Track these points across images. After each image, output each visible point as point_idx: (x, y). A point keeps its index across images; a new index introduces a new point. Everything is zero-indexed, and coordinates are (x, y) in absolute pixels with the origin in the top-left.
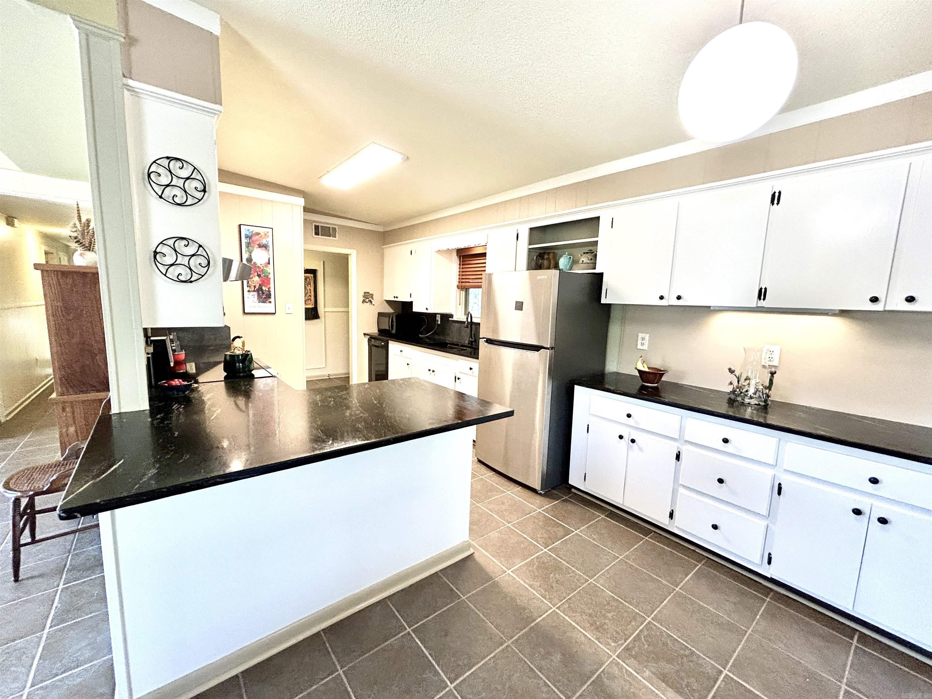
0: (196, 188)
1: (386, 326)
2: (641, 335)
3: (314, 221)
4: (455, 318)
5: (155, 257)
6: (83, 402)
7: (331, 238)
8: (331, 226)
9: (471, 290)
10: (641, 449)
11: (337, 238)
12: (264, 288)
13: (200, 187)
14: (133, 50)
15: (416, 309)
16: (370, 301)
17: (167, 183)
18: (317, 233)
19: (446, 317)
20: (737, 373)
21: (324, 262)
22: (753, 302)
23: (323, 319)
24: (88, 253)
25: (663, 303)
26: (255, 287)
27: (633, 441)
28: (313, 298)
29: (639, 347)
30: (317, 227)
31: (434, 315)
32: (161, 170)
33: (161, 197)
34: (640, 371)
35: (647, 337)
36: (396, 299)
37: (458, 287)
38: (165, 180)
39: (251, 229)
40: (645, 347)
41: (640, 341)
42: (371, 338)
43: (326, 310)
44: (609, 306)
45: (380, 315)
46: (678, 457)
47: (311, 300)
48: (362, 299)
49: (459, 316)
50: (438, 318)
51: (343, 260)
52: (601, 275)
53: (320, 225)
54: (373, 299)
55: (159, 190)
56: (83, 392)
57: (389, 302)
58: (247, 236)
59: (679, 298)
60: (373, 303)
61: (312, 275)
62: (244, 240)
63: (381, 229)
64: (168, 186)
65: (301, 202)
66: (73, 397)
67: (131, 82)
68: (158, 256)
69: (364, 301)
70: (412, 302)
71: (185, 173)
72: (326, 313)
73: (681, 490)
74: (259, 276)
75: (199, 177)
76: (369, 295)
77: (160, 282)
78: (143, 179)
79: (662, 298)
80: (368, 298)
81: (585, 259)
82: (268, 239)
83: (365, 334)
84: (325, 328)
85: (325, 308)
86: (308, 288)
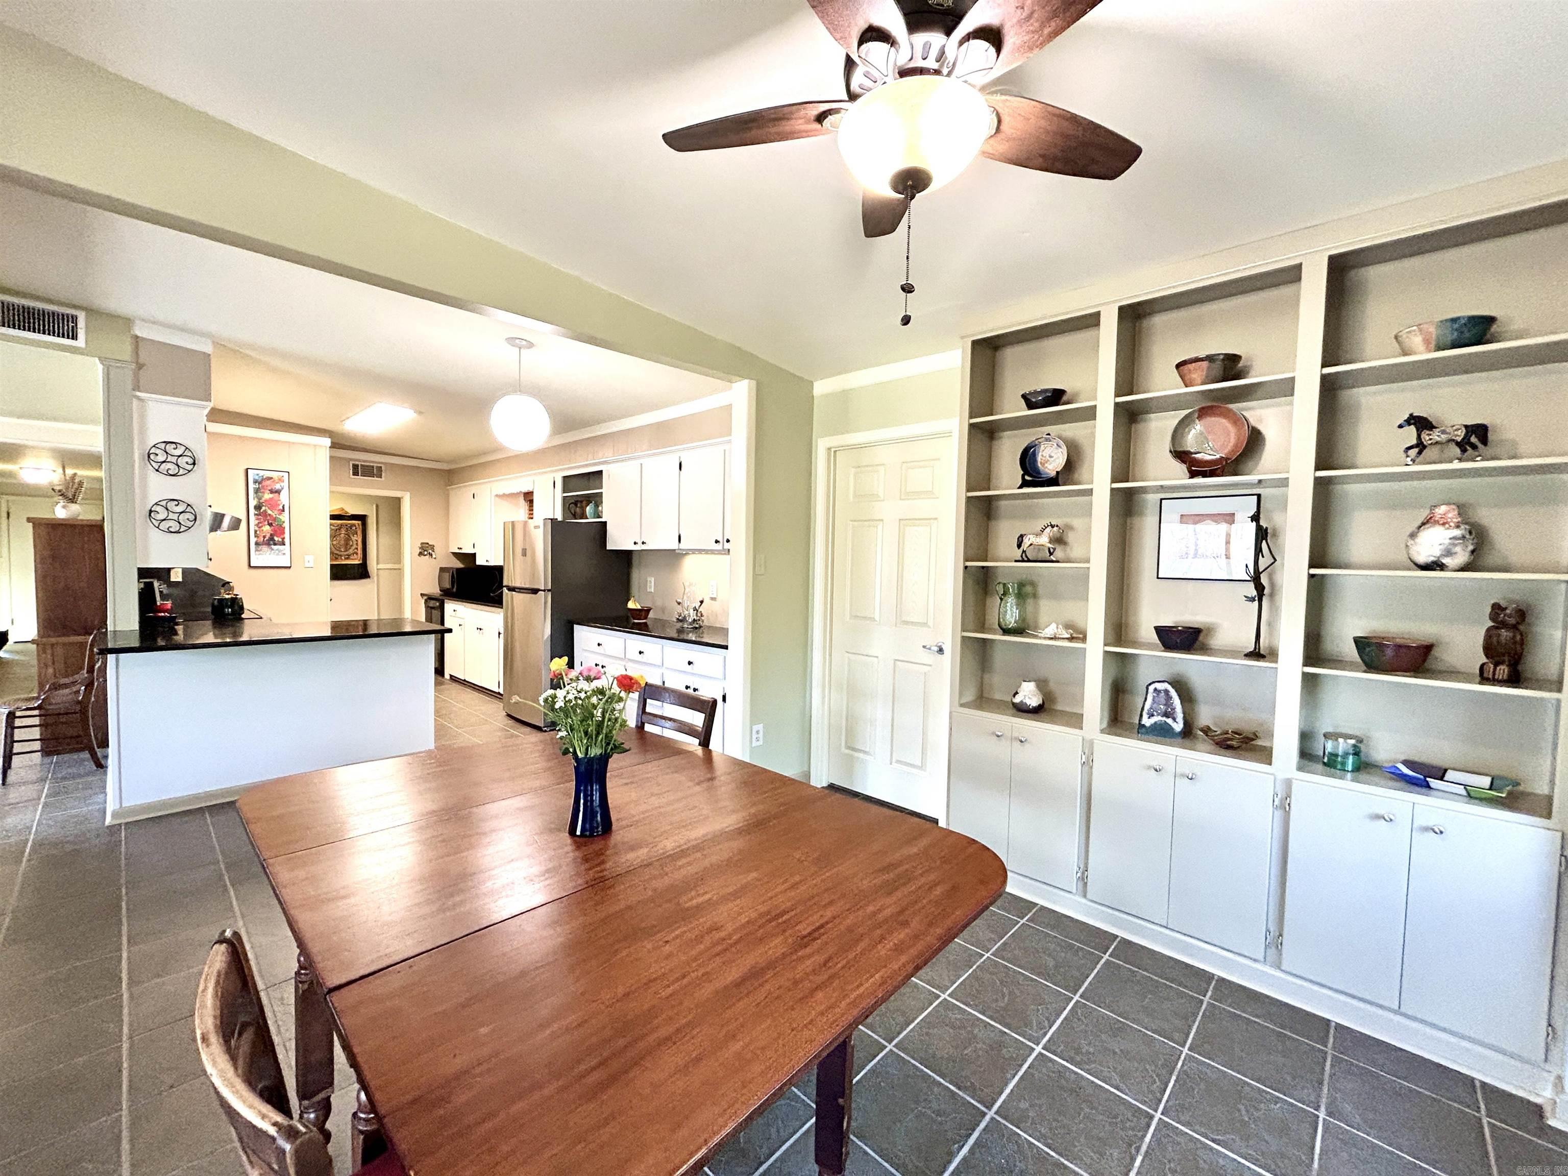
0: (187, 463)
1: (447, 585)
2: (649, 579)
3: (351, 460)
5: (150, 515)
6: (64, 644)
7: (375, 478)
8: (375, 465)
11: (383, 479)
12: (276, 539)
13: (190, 461)
14: (141, 372)
15: (478, 561)
16: (430, 553)
17: (163, 460)
18: (356, 473)
20: (682, 604)
21: (377, 506)
22: (677, 545)
23: (375, 579)
24: (70, 505)
26: (264, 537)
28: (360, 551)
29: (649, 589)
30: (355, 467)
32: (158, 451)
33: (157, 470)
34: (631, 610)
35: (654, 579)
36: (460, 551)
38: (161, 458)
39: (261, 473)
40: (652, 590)
41: (649, 584)
42: (429, 598)
43: (380, 566)
45: (442, 570)
47: (357, 554)
48: (418, 551)
51: (396, 503)
52: (605, 523)
53: (359, 463)
54: (433, 551)
55: (156, 466)
56: (64, 635)
57: (454, 555)
58: (255, 482)
59: (644, 543)
60: (434, 556)
61: (360, 522)
62: (252, 486)
63: (445, 467)
64: (164, 462)
65: (327, 442)
66: (53, 640)
67: (138, 394)
68: (152, 514)
69: (420, 554)
70: (475, 554)
71: (179, 452)
72: (381, 572)
74: (270, 525)
75: (190, 454)
77: (154, 534)
78: (144, 459)
79: (635, 543)
80: (426, 550)
82: (282, 484)
83: (422, 595)
84: (378, 590)
85: (378, 563)
86: (354, 538)
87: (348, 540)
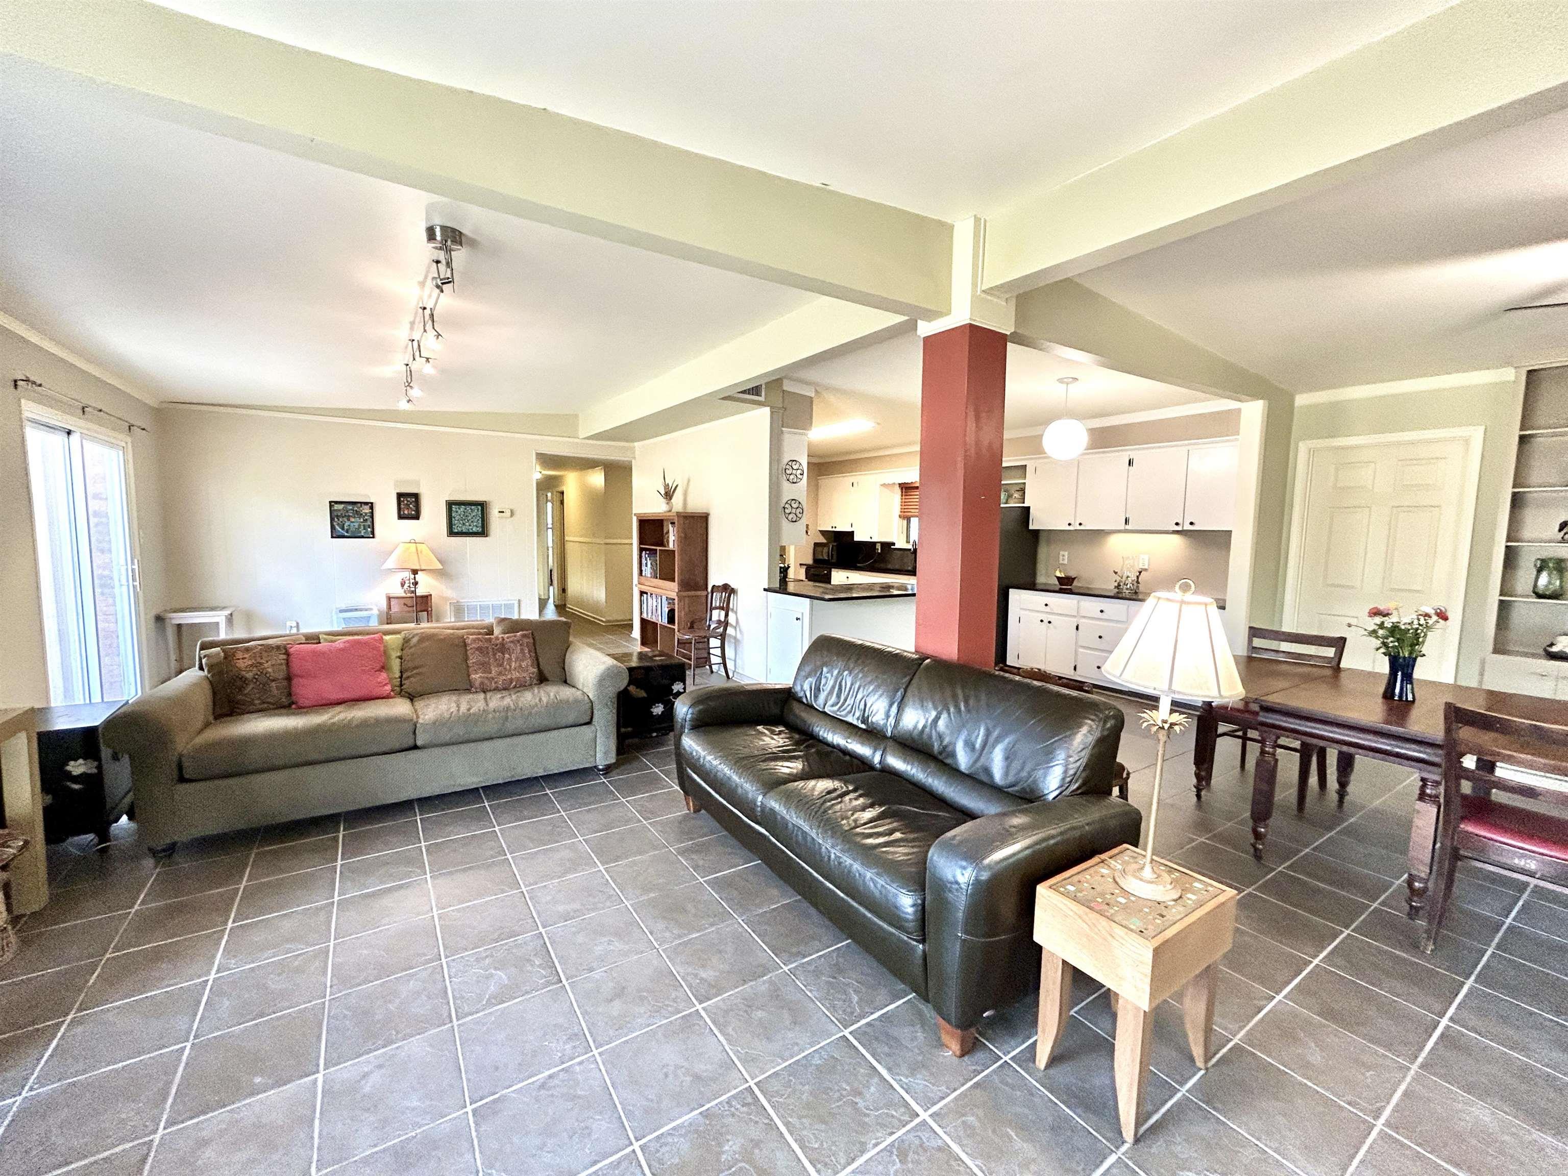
2: (1062, 553)
4: (897, 546)
9: (912, 519)
10: (1055, 628)
14: (785, 414)
15: (857, 538)
19: (887, 546)
20: (1119, 573)
22: (1122, 526)
25: (1071, 528)
27: (1050, 622)
29: (1061, 562)
31: (874, 543)
34: (1058, 578)
35: (1066, 554)
36: (834, 529)
37: (900, 517)
40: (1066, 562)
41: (1061, 557)
44: (1037, 532)
46: (1077, 628)
49: (901, 544)
50: (879, 547)
52: (1029, 508)
57: (824, 533)
59: (1080, 524)
63: (817, 461)
66: (684, 594)
68: (784, 510)
70: (853, 532)
71: (796, 467)
73: (1081, 650)
75: (801, 467)
76: (810, 529)
77: (785, 523)
79: (1070, 524)
80: (809, 531)
81: (1016, 495)
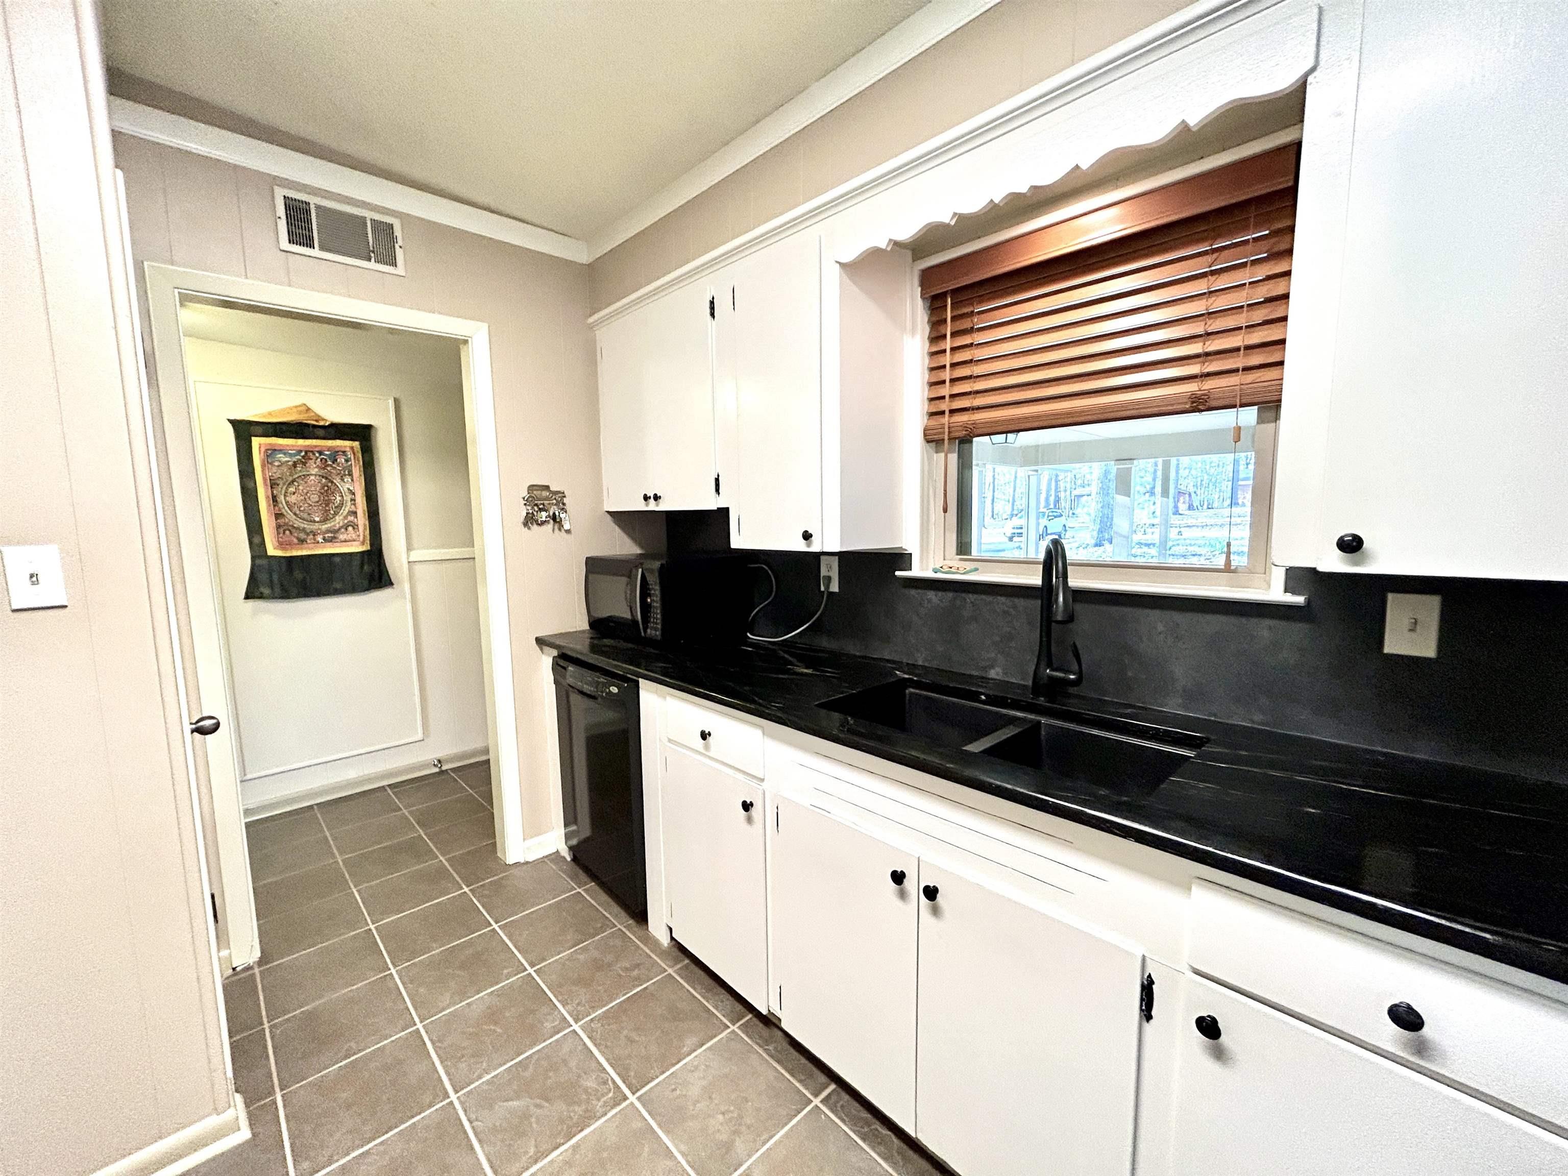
3: (278, 181)
4: (918, 570)
7: (372, 265)
8: (369, 215)
11: (400, 270)
15: (742, 538)
16: (554, 518)
21: (396, 401)
23: (407, 586)
28: (362, 520)
36: (652, 506)
37: (928, 437)
42: (565, 656)
43: (415, 556)
45: (594, 566)
47: (355, 527)
48: (523, 512)
50: (830, 571)
53: (313, 200)
54: (564, 510)
57: (623, 519)
60: (567, 526)
61: (356, 444)
69: (529, 520)
70: (724, 513)
72: (418, 568)
76: (547, 499)
83: (540, 642)
84: (415, 615)
85: (409, 548)
86: (344, 486)
87: (328, 490)
